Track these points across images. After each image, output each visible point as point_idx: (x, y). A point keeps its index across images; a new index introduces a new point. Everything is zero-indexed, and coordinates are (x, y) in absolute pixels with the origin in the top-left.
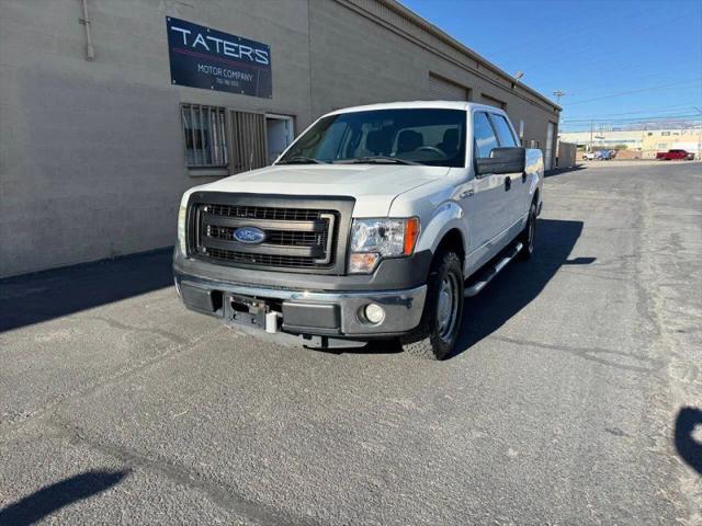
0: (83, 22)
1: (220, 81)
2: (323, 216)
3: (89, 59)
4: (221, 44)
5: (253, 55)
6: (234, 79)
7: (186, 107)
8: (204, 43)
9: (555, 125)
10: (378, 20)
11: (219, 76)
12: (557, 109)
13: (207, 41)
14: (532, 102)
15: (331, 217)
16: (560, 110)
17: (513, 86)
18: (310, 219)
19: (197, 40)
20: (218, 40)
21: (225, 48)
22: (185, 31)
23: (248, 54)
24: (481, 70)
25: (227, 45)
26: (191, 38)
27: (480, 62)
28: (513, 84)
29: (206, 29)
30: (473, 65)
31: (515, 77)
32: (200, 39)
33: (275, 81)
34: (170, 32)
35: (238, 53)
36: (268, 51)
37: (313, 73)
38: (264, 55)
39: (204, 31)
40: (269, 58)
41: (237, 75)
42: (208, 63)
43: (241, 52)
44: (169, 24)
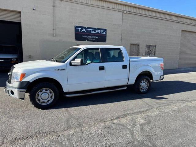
0: (54, 29)
3: (54, 37)
4: (90, 31)
5: (100, 32)
6: (94, 38)
8: (85, 31)
11: (89, 38)
19: (83, 30)
20: (89, 30)
21: (91, 31)
22: (79, 28)
23: (99, 32)
25: (92, 30)
33: (107, 38)
36: (106, 31)
37: (123, 35)
38: (104, 32)
39: (85, 28)
40: (106, 32)
41: (95, 37)
42: (86, 35)
43: (96, 32)
44: (75, 27)
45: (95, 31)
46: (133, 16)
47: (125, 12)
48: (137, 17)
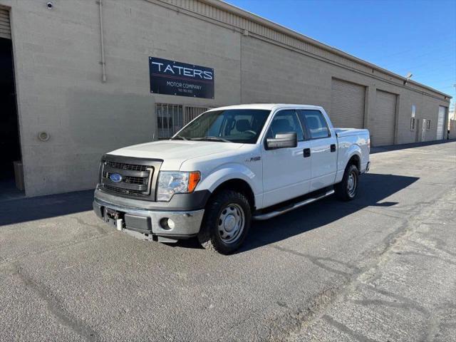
0: (101, 63)
1: (180, 90)
2: (148, 169)
3: (103, 82)
4: (182, 70)
5: (203, 75)
6: (190, 89)
7: (159, 105)
8: (171, 70)
9: (447, 108)
10: (291, 48)
11: (180, 88)
12: (447, 98)
13: (173, 69)
14: (423, 93)
15: (151, 170)
16: (450, 98)
17: (404, 83)
18: (142, 170)
19: (167, 68)
20: (180, 68)
21: (184, 72)
22: (159, 64)
23: (199, 74)
24: (375, 73)
25: (186, 70)
26: (163, 68)
27: (374, 69)
28: (405, 81)
29: (172, 62)
30: (370, 71)
31: (406, 76)
32: (168, 68)
33: (216, 89)
34: (151, 65)
35: (193, 74)
36: (213, 72)
37: (243, 83)
38: (210, 74)
39: (171, 63)
40: (213, 76)
41: (192, 86)
42: (173, 80)
43: (195, 73)
44: (150, 61)
45: (192, 73)
46: (259, 42)
47: (246, 33)
48: (266, 45)
